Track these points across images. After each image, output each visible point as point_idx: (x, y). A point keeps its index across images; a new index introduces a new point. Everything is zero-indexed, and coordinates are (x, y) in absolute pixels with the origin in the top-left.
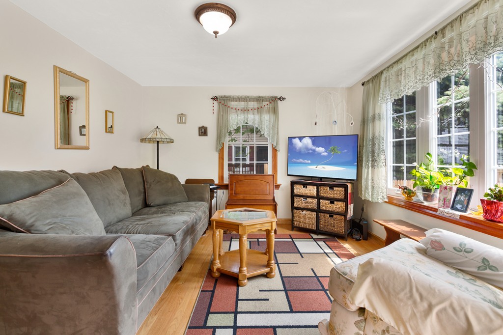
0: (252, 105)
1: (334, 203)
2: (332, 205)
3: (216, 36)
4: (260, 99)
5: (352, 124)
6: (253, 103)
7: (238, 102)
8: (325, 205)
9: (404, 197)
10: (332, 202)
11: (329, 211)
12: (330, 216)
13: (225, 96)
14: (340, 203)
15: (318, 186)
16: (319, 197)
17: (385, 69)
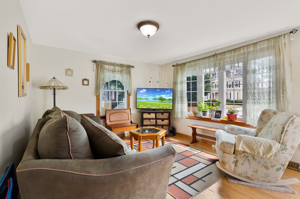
0: (118, 68)
1: (163, 121)
2: (163, 122)
3: (149, 38)
4: (121, 66)
5: (167, 83)
6: (118, 67)
7: (110, 66)
8: (159, 122)
9: (193, 115)
10: (163, 120)
11: (161, 125)
12: (162, 127)
13: (101, 61)
14: (166, 120)
15: (156, 113)
16: (156, 119)
17: (187, 62)
